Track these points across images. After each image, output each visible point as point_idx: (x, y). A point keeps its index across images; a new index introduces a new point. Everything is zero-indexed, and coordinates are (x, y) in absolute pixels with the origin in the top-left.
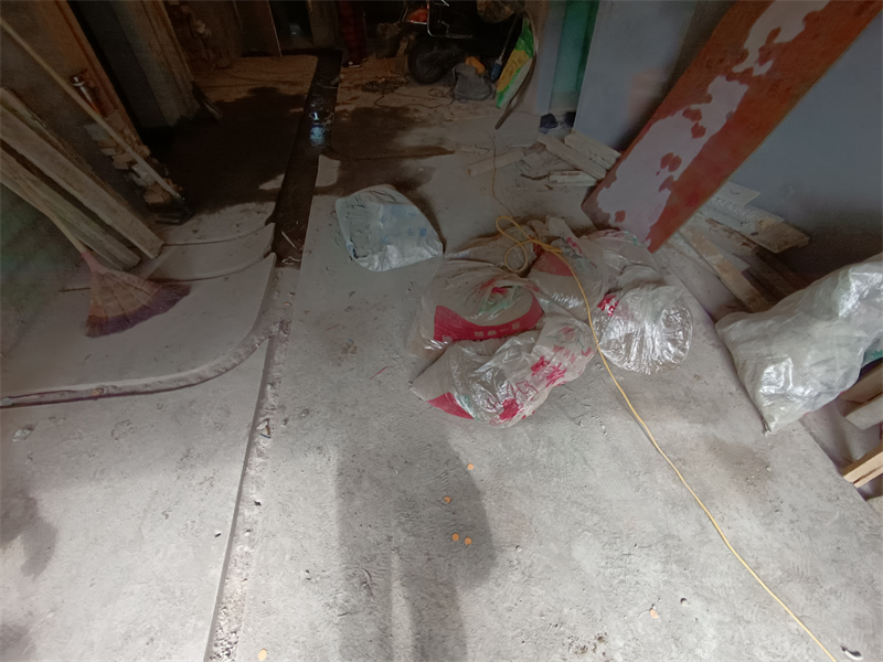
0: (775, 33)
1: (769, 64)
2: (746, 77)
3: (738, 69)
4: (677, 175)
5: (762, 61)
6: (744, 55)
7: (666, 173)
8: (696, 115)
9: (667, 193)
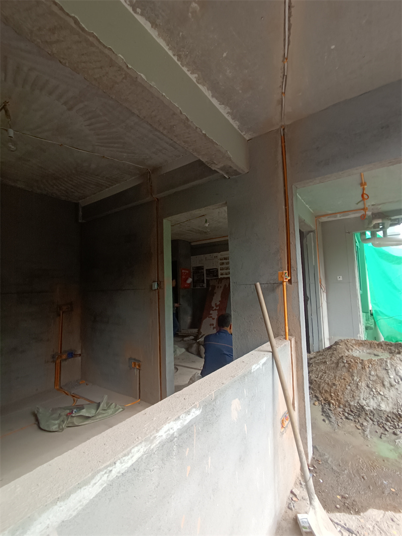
0: (216, 304)
1: (218, 308)
2: (215, 310)
3: (214, 309)
4: (215, 326)
5: (217, 307)
6: (213, 307)
7: (212, 327)
8: (211, 317)
9: (215, 329)
